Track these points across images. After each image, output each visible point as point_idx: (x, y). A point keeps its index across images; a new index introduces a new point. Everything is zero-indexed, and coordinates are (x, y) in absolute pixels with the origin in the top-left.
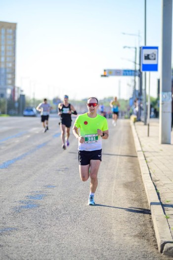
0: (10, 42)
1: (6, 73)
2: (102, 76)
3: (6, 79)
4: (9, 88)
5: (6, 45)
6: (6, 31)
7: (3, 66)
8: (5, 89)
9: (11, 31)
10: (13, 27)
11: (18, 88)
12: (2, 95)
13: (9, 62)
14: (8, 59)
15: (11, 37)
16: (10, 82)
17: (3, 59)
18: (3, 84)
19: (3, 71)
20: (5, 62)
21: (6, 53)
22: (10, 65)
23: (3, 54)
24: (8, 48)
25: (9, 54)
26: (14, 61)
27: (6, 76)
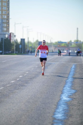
1: (2, 23)
3: (2, 27)
4: (7, 34)
5: (2, 2)
11: (13, 33)
13: (5, 15)
14: (3, 13)
21: (2, 8)
22: (6, 17)
24: (4, 4)
25: (5, 8)
26: (9, 14)
27: (2, 25)
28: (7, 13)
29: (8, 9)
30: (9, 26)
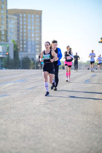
0: (38, 24)
1: (35, 44)
2: (99, 42)
3: (35, 48)
4: (38, 54)
5: (35, 26)
6: (35, 16)
7: (33, 40)
8: (35, 55)
9: (38, 16)
10: (39, 13)
12: (33, 59)
13: (37, 37)
14: (36, 35)
15: (38, 20)
16: (38, 50)
17: (33, 35)
18: (33, 52)
19: (33, 43)
20: (35, 37)
21: (35, 31)
22: (38, 39)
23: (33, 32)
24: (36, 27)
25: (37, 31)
26: (41, 36)
27: (35, 46)
28: (40, 36)
29: (40, 32)
30: (41, 47)
